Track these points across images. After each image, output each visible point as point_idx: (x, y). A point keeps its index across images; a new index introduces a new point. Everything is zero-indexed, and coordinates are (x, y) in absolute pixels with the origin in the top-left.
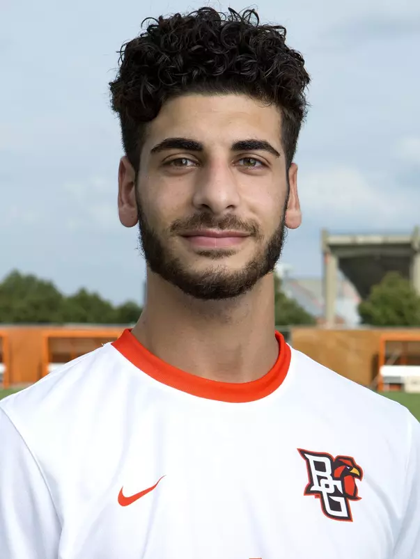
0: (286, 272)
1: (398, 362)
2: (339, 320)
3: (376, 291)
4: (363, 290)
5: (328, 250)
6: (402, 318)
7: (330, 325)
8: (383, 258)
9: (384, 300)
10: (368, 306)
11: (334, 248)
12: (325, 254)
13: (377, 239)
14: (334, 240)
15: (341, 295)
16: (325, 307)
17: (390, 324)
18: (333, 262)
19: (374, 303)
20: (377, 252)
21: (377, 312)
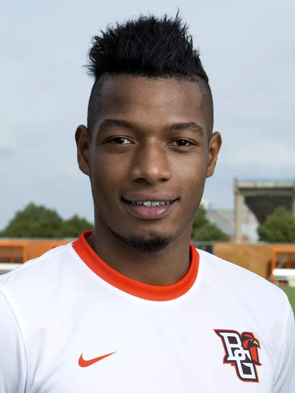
0: (210, 205)
1: (285, 266)
2: (245, 238)
3: (270, 219)
4: (261, 218)
5: (238, 191)
6: (286, 237)
7: (239, 241)
8: (275, 197)
9: (275, 226)
10: (264, 228)
11: (241, 190)
12: (236, 194)
13: (270, 185)
14: (242, 185)
15: (247, 222)
16: (236, 229)
17: (278, 241)
18: (241, 199)
19: (268, 227)
20: (271, 193)
21: (270, 233)
